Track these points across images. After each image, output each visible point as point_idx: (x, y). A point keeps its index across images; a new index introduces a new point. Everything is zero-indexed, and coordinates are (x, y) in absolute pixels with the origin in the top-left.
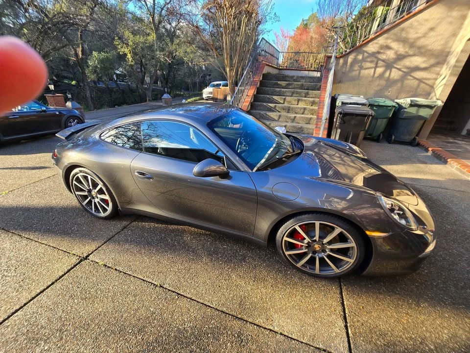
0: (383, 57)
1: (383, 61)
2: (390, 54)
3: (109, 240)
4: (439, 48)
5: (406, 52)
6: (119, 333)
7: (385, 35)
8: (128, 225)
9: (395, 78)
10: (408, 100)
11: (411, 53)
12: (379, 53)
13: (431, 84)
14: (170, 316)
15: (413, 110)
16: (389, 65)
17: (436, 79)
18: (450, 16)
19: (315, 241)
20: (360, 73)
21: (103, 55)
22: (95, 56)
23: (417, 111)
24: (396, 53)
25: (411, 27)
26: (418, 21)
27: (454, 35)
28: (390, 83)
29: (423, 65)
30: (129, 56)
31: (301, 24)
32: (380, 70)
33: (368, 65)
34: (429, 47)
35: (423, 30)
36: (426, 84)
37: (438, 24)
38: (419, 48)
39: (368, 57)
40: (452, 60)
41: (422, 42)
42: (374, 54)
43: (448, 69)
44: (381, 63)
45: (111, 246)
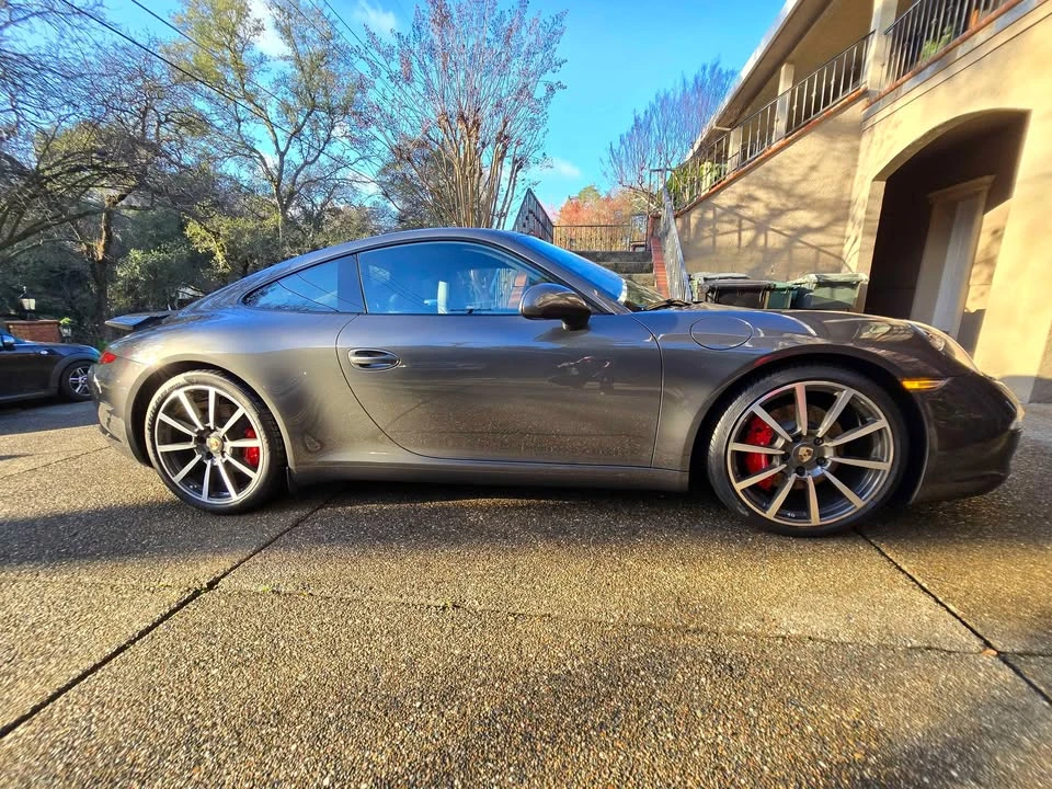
0: (749, 213)
1: (750, 219)
2: (758, 209)
3: (266, 545)
4: (833, 195)
5: (783, 205)
6: (386, 715)
7: (743, 180)
8: (308, 516)
9: (777, 246)
10: (813, 277)
11: (791, 205)
12: (738, 207)
13: (837, 254)
14: (515, 657)
15: (824, 293)
16: (761, 227)
17: (843, 245)
18: (834, 150)
19: (800, 436)
20: (714, 242)
21: (155, 256)
22: (136, 258)
23: (832, 295)
24: (767, 206)
25: (781, 166)
26: (789, 158)
27: (849, 175)
28: (770, 255)
29: (816, 224)
30: (219, 256)
31: (567, 204)
32: (747, 235)
33: (727, 227)
34: (817, 196)
35: (799, 170)
36: (829, 254)
37: (820, 161)
38: (802, 197)
39: (723, 214)
40: (859, 212)
41: (803, 188)
42: (731, 210)
43: (856, 227)
44: (746, 224)
45: (276, 555)
